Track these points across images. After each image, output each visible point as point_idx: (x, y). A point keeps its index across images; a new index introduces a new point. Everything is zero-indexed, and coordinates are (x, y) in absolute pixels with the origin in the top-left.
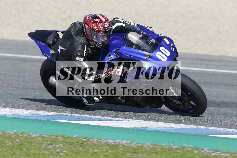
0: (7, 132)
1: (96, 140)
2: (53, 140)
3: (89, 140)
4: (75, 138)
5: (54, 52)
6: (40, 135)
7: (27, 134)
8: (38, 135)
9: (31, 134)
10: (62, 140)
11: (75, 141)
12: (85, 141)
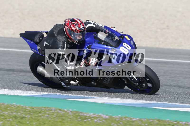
0: (113, 117)
1: (184, 123)
2: (150, 122)
3: (179, 123)
4: (168, 121)
5: (40, 48)
6: (139, 119)
7: (129, 118)
8: (138, 119)
9: (132, 118)
10: (157, 123)
11: (167, 124)
12: (175, 124)
